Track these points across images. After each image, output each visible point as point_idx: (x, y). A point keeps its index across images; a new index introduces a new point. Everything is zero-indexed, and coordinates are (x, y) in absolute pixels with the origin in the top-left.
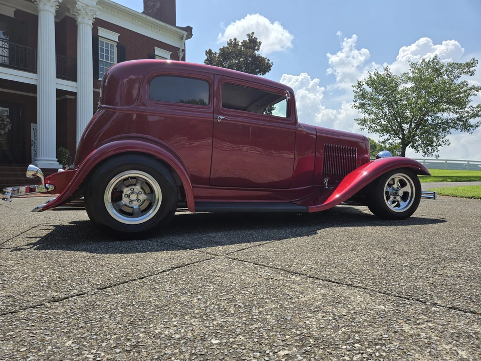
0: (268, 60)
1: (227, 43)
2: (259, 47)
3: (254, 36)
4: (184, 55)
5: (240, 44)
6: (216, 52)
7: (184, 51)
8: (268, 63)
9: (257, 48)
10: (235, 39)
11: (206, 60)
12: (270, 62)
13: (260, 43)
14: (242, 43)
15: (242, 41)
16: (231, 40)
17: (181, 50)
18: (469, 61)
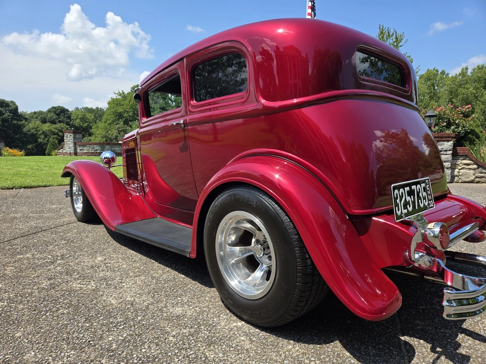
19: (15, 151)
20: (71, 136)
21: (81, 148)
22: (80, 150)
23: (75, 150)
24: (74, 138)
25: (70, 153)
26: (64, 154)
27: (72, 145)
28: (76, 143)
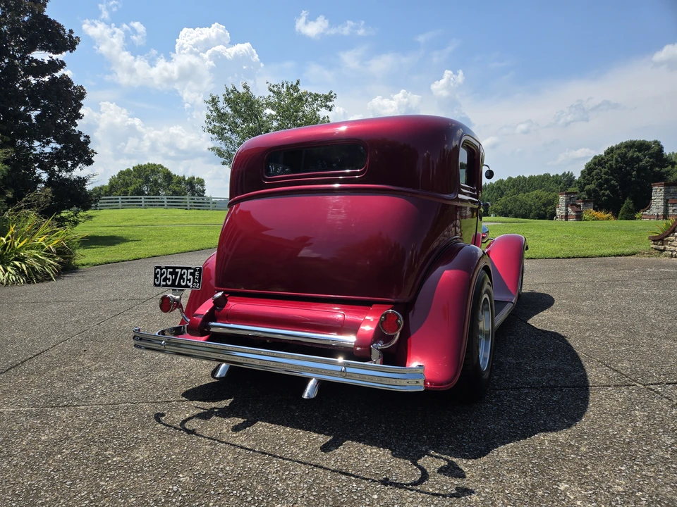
0: (71, 31)
8: (70, 36)
12: (74, 36)
18: (327, 94)
19: (601, 214)
20: (661, 190)
21: (674, 208)
22: (673, 210)
23: (666, 210)
24: (665, 192)
25: (658, 215)
26: (650, 217)
27: (662, 203)
28: (668, 200)
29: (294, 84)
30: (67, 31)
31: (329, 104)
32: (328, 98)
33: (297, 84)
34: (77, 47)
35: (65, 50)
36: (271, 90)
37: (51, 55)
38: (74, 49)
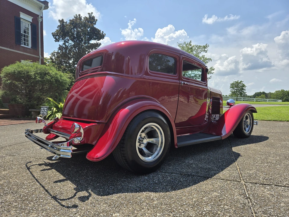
0: (103, 32)
1: (73, 17)
2: (95, 22)
3: (93, 15)
4: (42, 20)
5: (83, 19)
6: (67, 22)
7: (42, 17)
8: (102, 34)
9: (94, 22)
10: (79, 15)
11: (59, 26)
12: (104, 33)
13: (97, 20)
14: (84, 18)
15: (84, 17)
16: (76, 15)
17: (40, 17)
18: (205, 45)
29: (189, 43)
30: (101, 32)
31: (206, 49)
32: (205, 47)
33: (190, 42)
34: (104, 37)
35: (101, 39)
36: (179, 46)
37: (96, 41)
38: (104, 38)
